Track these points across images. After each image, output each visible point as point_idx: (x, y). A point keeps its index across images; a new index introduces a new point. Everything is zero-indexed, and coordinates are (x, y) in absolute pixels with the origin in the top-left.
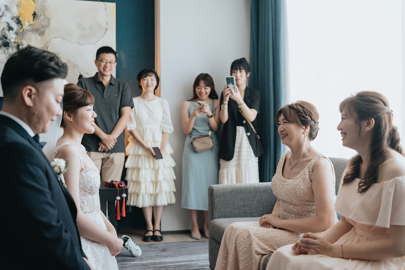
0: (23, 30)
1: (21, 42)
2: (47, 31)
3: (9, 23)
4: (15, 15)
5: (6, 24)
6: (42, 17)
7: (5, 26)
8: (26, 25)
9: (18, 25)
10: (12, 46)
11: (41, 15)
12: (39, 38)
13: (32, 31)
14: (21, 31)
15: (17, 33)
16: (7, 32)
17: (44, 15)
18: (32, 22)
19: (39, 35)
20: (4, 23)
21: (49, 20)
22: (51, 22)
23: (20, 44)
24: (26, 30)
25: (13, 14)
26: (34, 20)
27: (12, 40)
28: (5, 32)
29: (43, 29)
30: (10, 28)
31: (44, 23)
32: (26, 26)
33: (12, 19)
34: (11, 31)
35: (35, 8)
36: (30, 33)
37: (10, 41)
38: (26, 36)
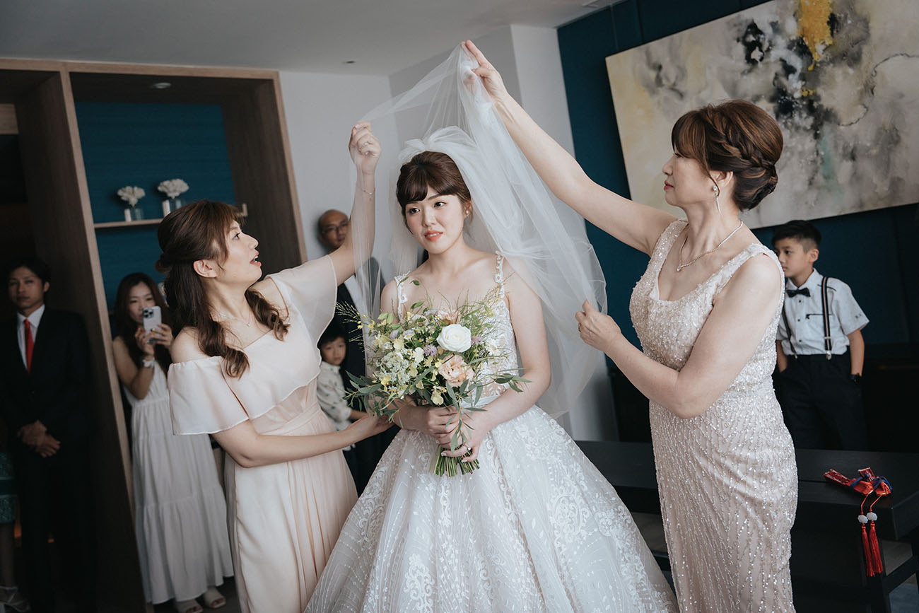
0: (815, 66)
1: (815, 94)
2: (865, 49)
3: (784, 58)
4: (794, 38)
5: (780, 62)
6: (849, 22)
7: (778, 68)
8: (819, 52)
9: (802, 58)
10: (797, 108)
11: (846, 17)
12: (851, 71)
13: (832, 61)
14: (811, 68)
15: (803, 77)
16: (783, 80)
17: (854, 13)
18: (829, 42)
19: (850, 65)
20: (775, 62)
21: (866, 22)
22: (870, 25)
23: (812, 98)
24: (820, 63)
25: (790, 36)
26: (832, 34)
27: (797, 95)
28: (780, 83)
29: (855, 49)
30: (789, 70)
31: (855, 34)
32: (818, 55)
33: (790, 48)
34: (791, 76)
35: (832, 5)
36: (829, 68)
37: (793, 98)
38: (822, 78)
